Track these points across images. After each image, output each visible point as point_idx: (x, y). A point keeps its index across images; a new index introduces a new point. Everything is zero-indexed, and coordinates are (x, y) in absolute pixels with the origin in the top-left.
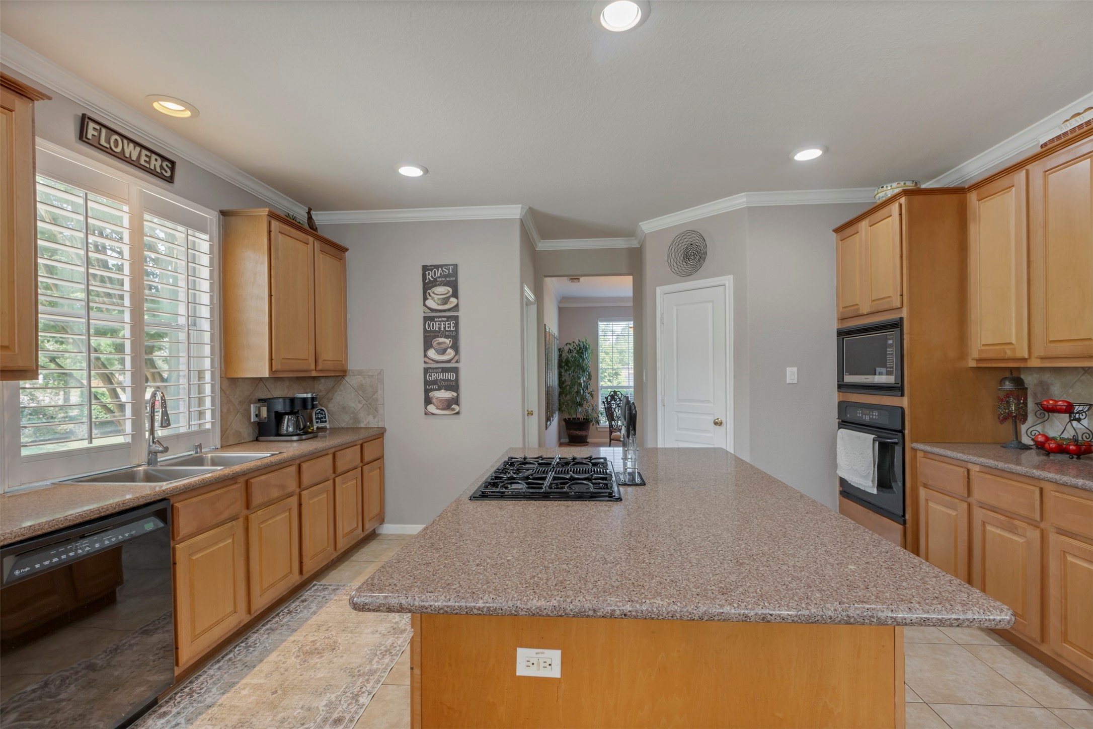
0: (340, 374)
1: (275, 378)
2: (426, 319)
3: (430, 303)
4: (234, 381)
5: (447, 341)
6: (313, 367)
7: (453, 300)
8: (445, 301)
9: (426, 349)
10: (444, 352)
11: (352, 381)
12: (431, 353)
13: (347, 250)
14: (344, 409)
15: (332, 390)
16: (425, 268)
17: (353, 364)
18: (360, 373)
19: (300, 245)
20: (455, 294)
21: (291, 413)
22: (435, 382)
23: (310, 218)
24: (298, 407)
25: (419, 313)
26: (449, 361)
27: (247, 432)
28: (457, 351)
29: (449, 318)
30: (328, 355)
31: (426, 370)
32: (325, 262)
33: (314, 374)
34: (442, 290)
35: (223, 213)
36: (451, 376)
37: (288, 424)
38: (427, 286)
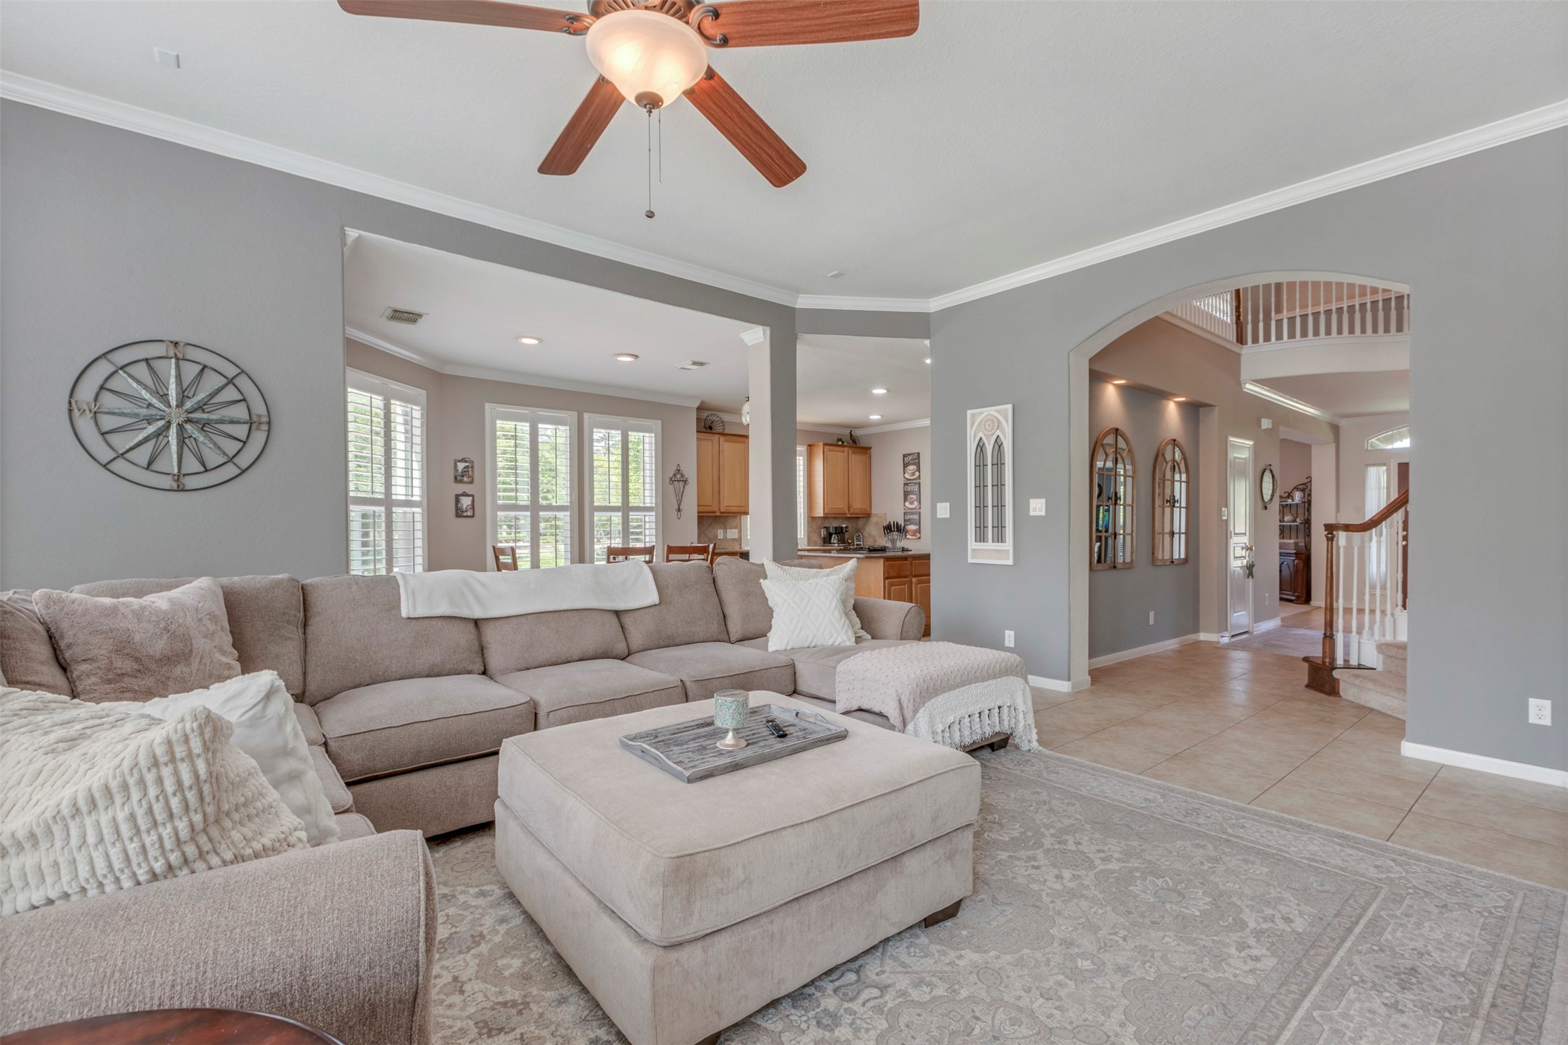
0: (868, 516)
1: (825, 518)
2: (905, 484)
3: (907, 476)
4: (814, 518)
5: (914, 497)
6: (847, 512)
7: (917, 473)
8: (913, 474)
9: (905, 501)
10: (912, 503)
11: (873, 519)
12: (907, 504)
13: (870, 448)
14: (870, 535)
15: (865, 525)
16: (904, 456)
17: (874, 511)
18: (877, 515)
19: (841, 454)
20: (919, 470)
21: (836, 533)
22: (908, 520)
23: (851, 435)
24: (840, 531)
25: (902, 481)
26: (915, 509)
27: (820, 541)
28: (920, 503)
29: (915, 484)
30: (858, 505)
31: (905, 514)
32: (856, 459)
33: (848, 515)
34: (912, 468)
35: (810, 446)
36: (916, 517)
37: (834, 539)
38: (905, 465)
